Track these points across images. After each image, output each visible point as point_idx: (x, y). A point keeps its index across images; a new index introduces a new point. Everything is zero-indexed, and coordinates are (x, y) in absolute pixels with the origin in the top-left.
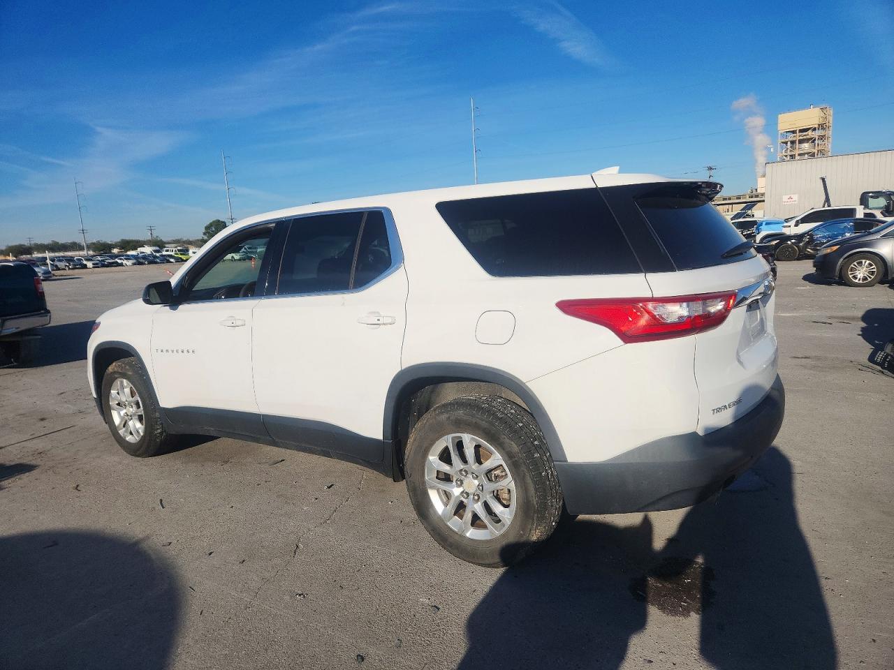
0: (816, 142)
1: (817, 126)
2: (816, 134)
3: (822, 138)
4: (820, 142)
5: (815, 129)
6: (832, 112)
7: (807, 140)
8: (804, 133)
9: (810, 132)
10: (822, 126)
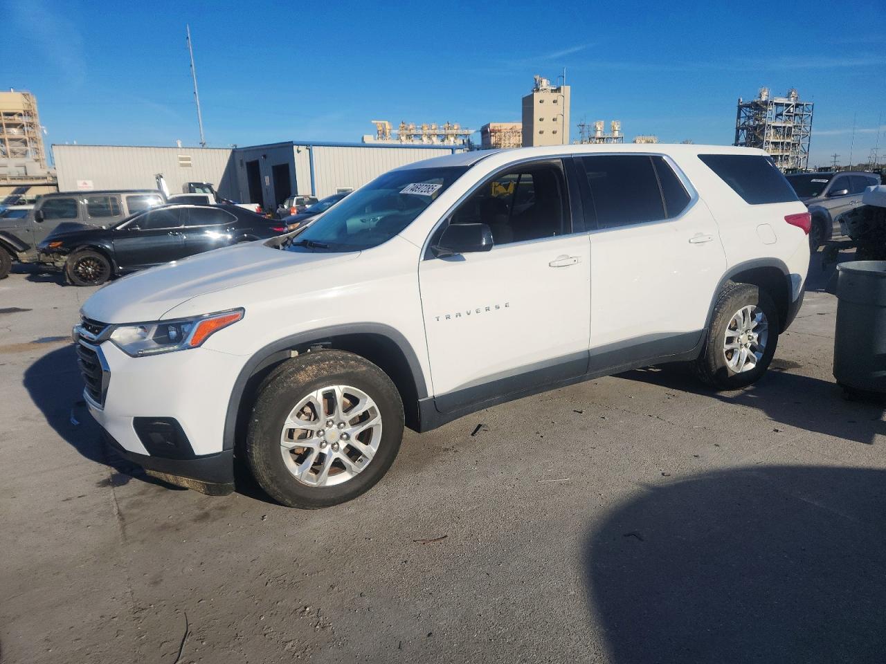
0: (26, 128)
1: (23, 113)
2: (24, 120)
3: (31, 125)
4: (30, 129)
5: (20, 115)
6: (35, 99)
7: (15, 126)
8: (10, 117)
9: (16, 117)
10: (28, 113)
